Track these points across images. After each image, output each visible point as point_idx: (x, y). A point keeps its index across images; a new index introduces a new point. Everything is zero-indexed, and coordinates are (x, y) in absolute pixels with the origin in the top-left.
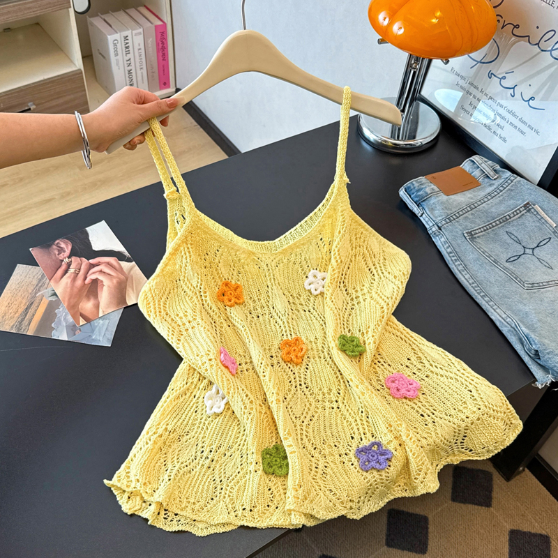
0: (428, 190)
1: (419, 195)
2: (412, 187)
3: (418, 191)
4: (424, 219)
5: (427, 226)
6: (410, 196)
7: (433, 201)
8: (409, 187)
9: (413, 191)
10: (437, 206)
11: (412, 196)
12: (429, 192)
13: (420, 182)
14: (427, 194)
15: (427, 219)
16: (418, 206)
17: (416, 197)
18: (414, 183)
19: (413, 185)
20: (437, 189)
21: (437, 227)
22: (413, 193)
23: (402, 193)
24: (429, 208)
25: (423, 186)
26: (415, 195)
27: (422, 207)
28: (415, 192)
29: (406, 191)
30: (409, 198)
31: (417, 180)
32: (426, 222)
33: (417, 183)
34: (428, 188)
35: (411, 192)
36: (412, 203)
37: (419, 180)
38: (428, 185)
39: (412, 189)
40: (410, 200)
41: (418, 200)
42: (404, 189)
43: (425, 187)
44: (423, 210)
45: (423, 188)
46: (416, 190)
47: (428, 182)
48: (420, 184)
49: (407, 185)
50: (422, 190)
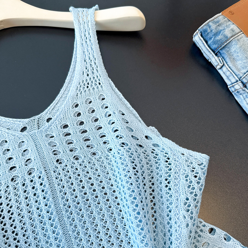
0: (228, 33)
1: (218, 41)
2: (209, 31)
3: (216, 34)
4: (224, 73)
5: (228, 83)
8: (205, 31)
9: (210, 35)
10: (239, 54)
11: (209, 42)
12: (229, 35)
13: (218, 22)
15: (228, 73)
16: (216, 55)
17: (214, 43)
18: (211, 24)
21: (241, 84)
22: (211, 39)
23: (197, 39)
25: (221, 28)
26: (212, 40)
27: (222, 58)
28: (212, 38)
29: (202, 35)
30: (205, 46)
31: (214, 20)
32: (227, 77)
33: (213, 23)
34: (227, 30)
35: (208, 37)
36: (209, 52)
37: (215, 20)
38: (227, 26)
39: (208, 34)
40: (206, 48)
41: (216, 47)
42: (199, 34)
43: (223, 28)
44: (223, 61)
45: (221, 30)
46: (213, 34)
47: (225, 21)
48: (217, 24)
49: (202, 27)
50: (220, 34)
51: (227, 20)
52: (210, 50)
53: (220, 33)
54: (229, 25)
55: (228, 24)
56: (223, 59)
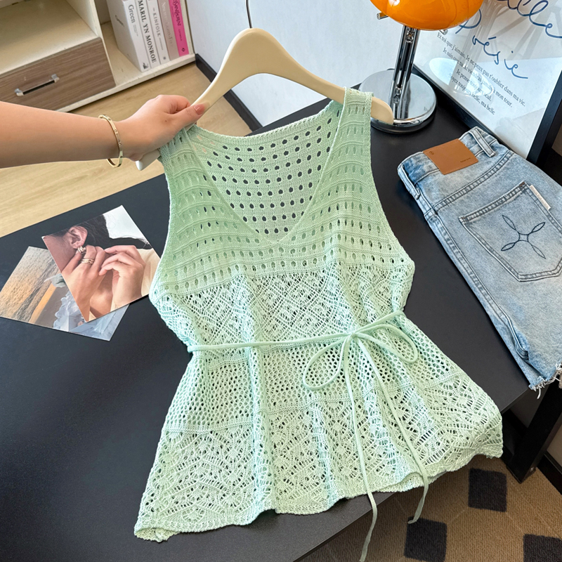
6: (408, 175)
7: (430, 180)
14: (425, 173)
20: (434, 167)
24: (425, 189)
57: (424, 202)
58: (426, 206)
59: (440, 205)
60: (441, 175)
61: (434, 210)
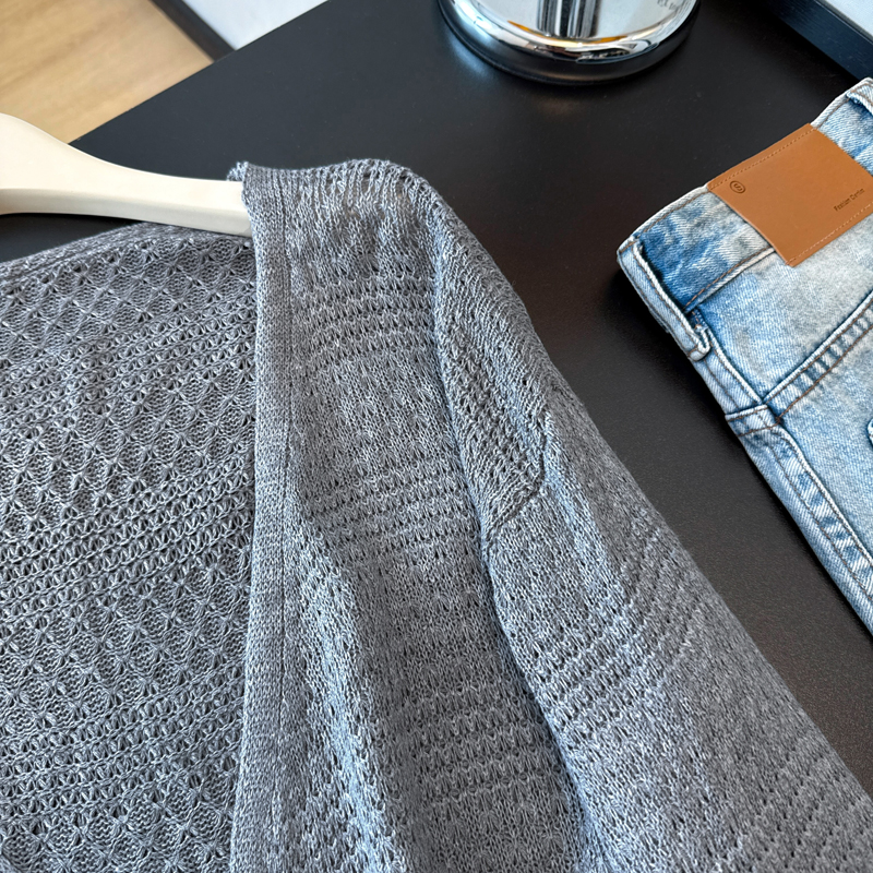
0: (727, 250)
1: (696, 274)
2: (668, 241)
3: (691, 253)
4: (715, 377)
5: (726, 405)
6: (659, 276)
7: (747, 294)
8: (657, 240)
9: (672, 254)
10: (763, 318)
11: (669, 277)
12: (732, 259)
13: (696, 213)
14: (725, 269)
16: (689, 316)
17: (685, 278)
18: (674, 220)
19: (671, 228)
20: (756, 242)
21: (766, 414)
22: (673, 265)
23: (631, 260)
24: (732, 331)
25: (705, 234)
26: (677, 272)
27: (706, 327)
28: (678, 262)
29: (644, 254)
30: (653, 287)
31: (684, 205)
32: (723, 387)
33: (683, 217)
34: (724, 242)
35: (666, 259)
36: (668, 306)
37: (689, 207)
38: (724, 227)
39: (665, 249)
40: (658, 294)
41: (690, 294)
42: (635, 249)
43: (712, 233)
44: (710, 339)
45: (707, 241)
46: (681, 251)
47: (720, 211)
48: (696, 221)
49: (647, 228)
50: (703, 251)
51: (725, 209)
52: (669, 302)
53: (703, 248)
54: (731, 223)
55: (728, 220)
56: (710, 332)
57: (726, 378)
58: (736, 391)
59: (794, 391)
60: (785, 270)
61: (771, 409)
